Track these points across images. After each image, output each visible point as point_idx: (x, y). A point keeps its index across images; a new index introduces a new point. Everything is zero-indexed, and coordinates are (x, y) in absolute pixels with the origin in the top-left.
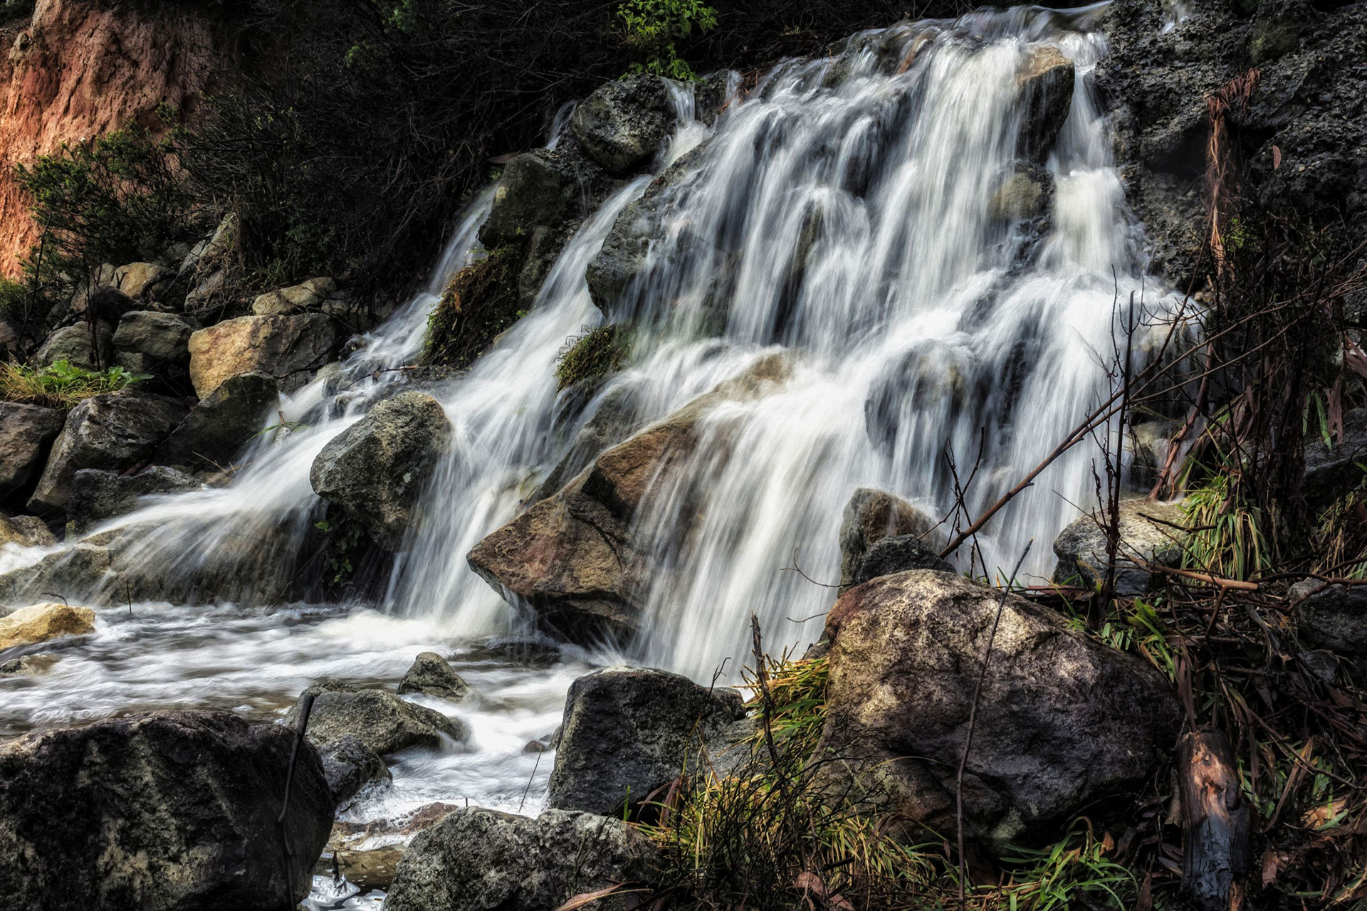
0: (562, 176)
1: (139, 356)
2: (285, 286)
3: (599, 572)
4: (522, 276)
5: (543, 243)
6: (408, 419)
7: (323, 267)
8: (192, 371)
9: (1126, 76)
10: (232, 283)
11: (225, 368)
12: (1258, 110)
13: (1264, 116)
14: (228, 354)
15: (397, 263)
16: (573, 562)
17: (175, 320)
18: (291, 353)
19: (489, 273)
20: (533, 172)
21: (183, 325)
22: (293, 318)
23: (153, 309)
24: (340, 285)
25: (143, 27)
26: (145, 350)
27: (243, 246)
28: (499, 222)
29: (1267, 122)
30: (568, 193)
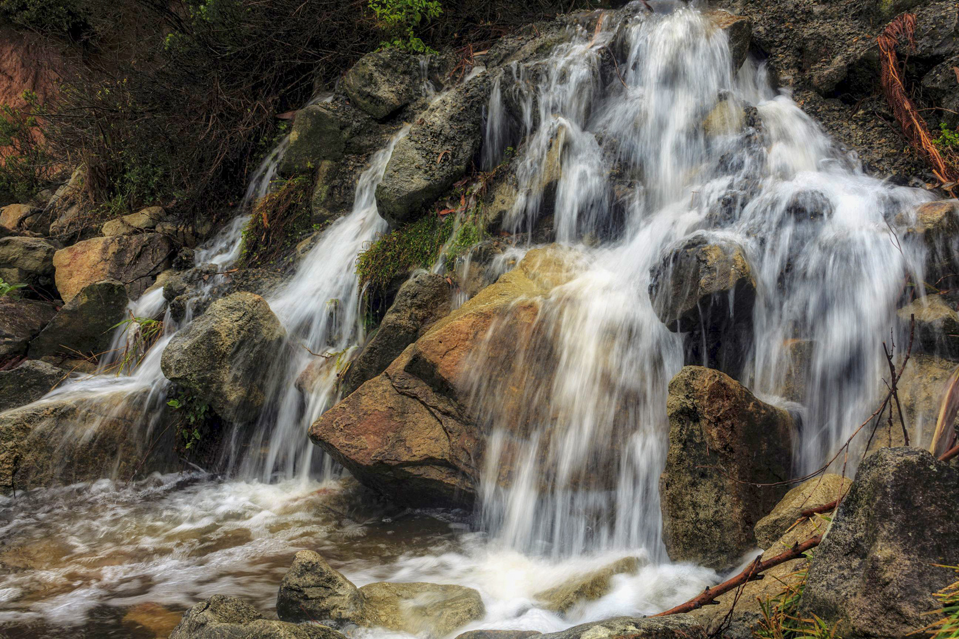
0: (341, 122)
1: (16, 270)
2: (126, 214)
3: (429, 441)
4: (314, 198)
5: (328, 172)
6: (241, 314)
7: (154, 199)
8: (57, 281)
9: (781, 31)
10: (85, 213)
11: (83, 278)
12: (924, 43)
13: (931, 47)
14: (85, 266)
15: (212, 194)
16: (404, 433)
17: (42, 243)
18: (135, 263)
19: (288, 197)
20: (319, 119)
21: (48, 246)
22: (135, 238)
23: (26, 235)
24: (168, 212)
25: (14, 54)
26: (19, 265)
27: (92, 186)
28: (293, 159)
29: (935, 52)
30: (346, 134)
